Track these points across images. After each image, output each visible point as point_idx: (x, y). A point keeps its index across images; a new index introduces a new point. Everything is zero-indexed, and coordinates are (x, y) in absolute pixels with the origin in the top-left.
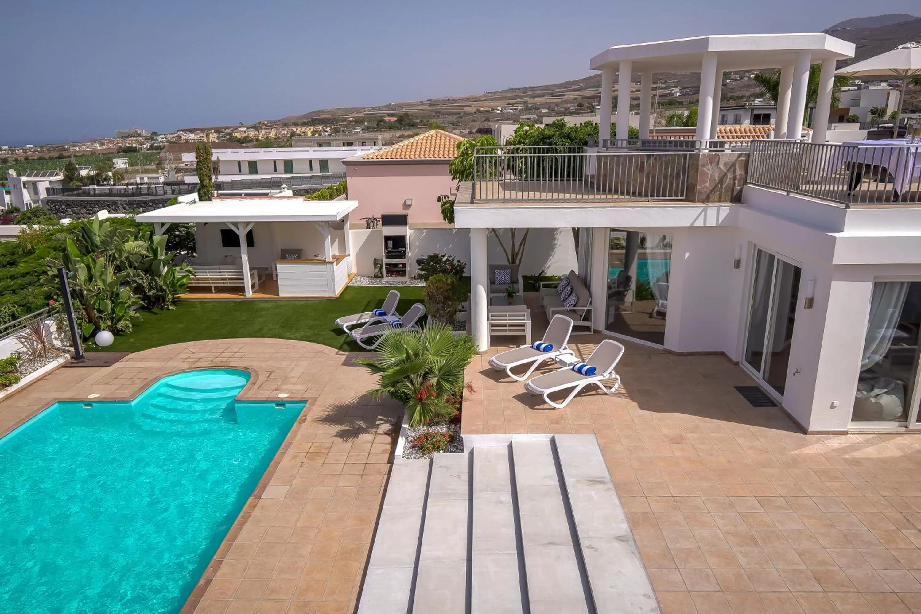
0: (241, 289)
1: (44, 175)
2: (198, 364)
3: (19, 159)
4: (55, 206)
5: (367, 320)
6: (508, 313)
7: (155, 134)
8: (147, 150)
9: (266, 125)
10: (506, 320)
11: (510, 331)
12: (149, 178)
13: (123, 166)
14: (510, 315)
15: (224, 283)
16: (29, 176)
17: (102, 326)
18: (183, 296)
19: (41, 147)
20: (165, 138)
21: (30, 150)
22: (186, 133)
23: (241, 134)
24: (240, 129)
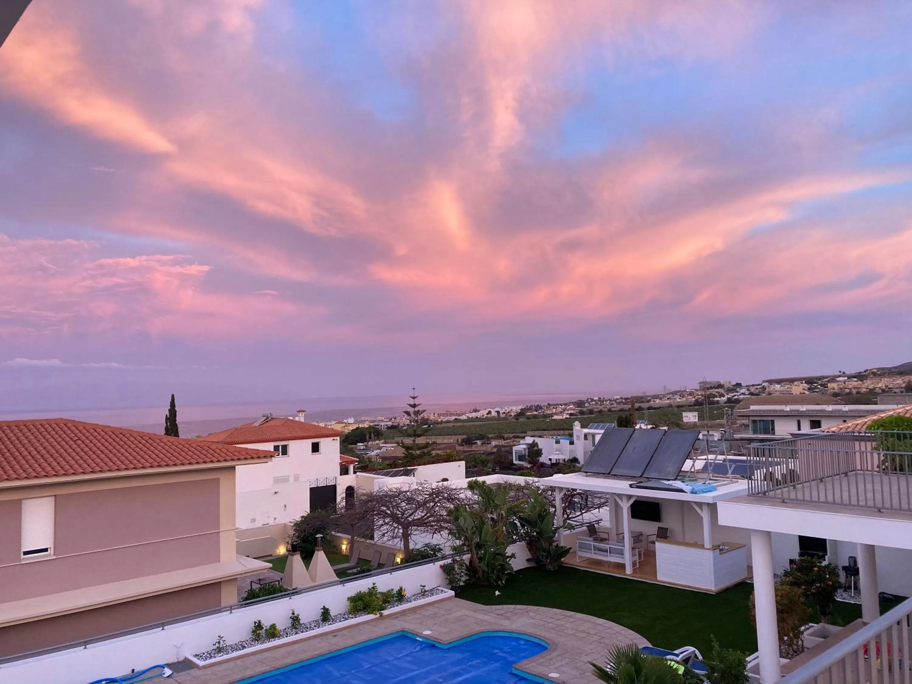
1: (603, 428)
3: (603, 410)
7: (739, 385)
9: (874, 374)
13: (692, 420)
16: (590, 428)
19: (627, 399)
21: (616, 402)
22: (772, 384)
23: (838, 385)
24: (838, 379)
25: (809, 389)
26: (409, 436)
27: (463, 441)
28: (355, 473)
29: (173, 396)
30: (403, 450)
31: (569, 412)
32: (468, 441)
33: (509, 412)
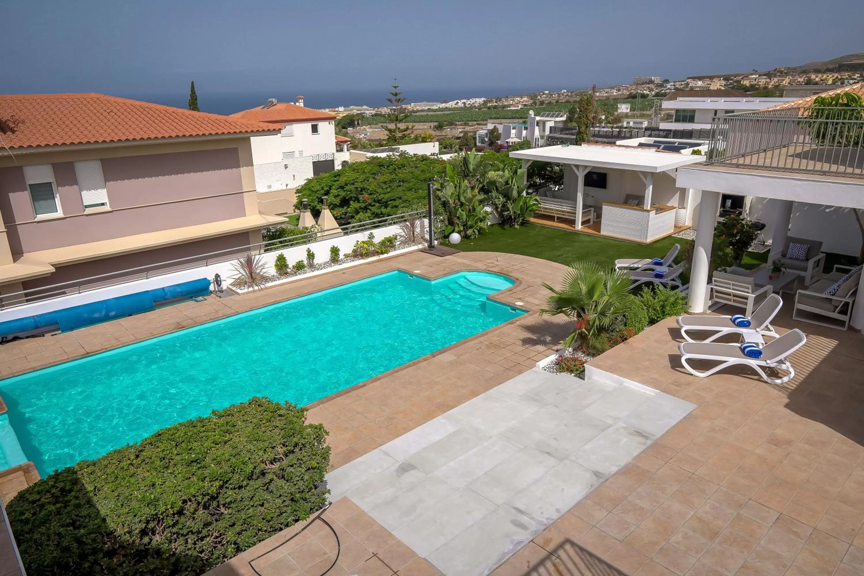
0: (572, 222)
1: (552, 116)
2: (492, 269)
3: (552, 101)
4: (553, 142)
5: (640, 266)
6: (731, 282)
7: (667, 81)
8: (653, 97)
9: (781, 72)
10: (730, 288)
11: (734, 301)
12: (634, 123)
13: (625, 111)
14: (733, 285)
15: (563, 215)
16: (542, 116)
17: (457, 229)
18: (532, 220)
19: (572, 92)
20: (674, 85)
21: (563, 95)
22: (694, 81)
23: (750, 82)
24: (750, 77)
25: (725, 85)
26: (392, 121)
27: (435, 127)
28: (348, 150)
29: (193, 83)
30: (387, 132)
31: (524, 103)
32: (440, 127)
33: (473, 103)
